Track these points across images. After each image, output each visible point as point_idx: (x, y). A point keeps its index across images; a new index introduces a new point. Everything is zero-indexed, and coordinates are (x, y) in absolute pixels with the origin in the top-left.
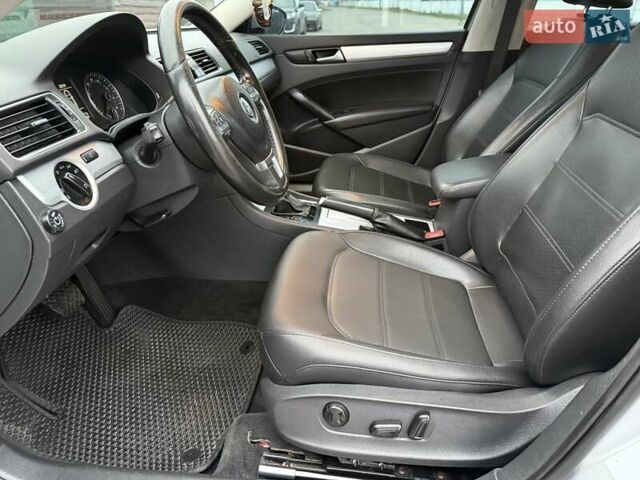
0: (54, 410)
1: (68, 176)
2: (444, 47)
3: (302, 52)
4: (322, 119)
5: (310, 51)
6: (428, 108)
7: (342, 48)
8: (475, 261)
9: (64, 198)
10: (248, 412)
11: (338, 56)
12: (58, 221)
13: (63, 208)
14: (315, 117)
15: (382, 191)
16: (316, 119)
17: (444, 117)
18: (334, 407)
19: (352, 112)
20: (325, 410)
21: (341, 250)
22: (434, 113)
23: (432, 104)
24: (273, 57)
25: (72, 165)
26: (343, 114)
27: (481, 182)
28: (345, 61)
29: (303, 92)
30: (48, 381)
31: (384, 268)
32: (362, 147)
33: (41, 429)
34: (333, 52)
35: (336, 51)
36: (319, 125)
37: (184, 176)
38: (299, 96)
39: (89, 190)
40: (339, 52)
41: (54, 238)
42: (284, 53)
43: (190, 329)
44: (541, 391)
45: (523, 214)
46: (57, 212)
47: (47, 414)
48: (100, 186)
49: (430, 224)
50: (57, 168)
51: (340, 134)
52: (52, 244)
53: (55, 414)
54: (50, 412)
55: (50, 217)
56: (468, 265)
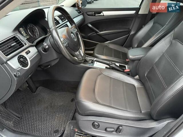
0: (19, 117)
1: (21, 59)
2: (133, 12)
3: (91, 13)
4: (97, 32)
5: (93, 12)
6: (128, 30)
7: (103, 12)
8: (138, 78)
9: (20, 66)
10: (72, 120)
11: (102, 14)
12: (18, 74)
13: (20, 69)
14: (94, 32)
15: (113, 56)
16: (95, 32)
17: (132, 33)
18: (95, 123)
19: (105, 30)
20: (93, 124)
21: (100, 75)
22: (129, 32)
23: (129, 29)
24: (83, 14)
25: (23, 56)
26: (102, 31)
27: (141, 56)
28: (104, 16)
29: (91, 24)
30: (18, 108)
31: (112, 80)
32: (108, 41)
33: (15, 122)
34: (100, 13)
35: (101, 13)
36: (96, 34)
37: (55, 55)
38: (90, 25)
39: (28, 63)
40: (102, 13)
41: (17, 78)
42: (86, 13)
43: (57, 94)
44: (154, 122)
45: (153, 67)
46: (18, 71)
47: (17, 118)
48: (31, 61)
49: (126, 66)
50: (18, 57)
51: (102, 37)
52: (17, 80)
53: (19, 118)
54: (18, 117)
55: (16, 73)
56: (137, 80)
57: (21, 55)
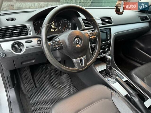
0: (37, 87)
1: (16, 46)
9: (11, 50)
21: (106, 98)
39: (21, 50)
50: (15, 43)
57: (20, 42)
